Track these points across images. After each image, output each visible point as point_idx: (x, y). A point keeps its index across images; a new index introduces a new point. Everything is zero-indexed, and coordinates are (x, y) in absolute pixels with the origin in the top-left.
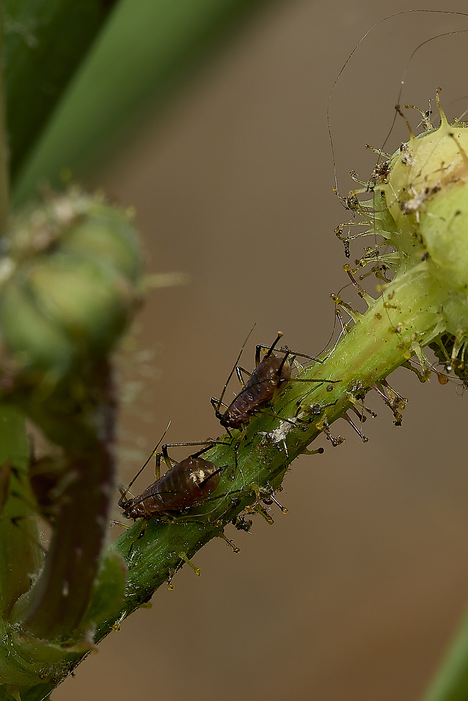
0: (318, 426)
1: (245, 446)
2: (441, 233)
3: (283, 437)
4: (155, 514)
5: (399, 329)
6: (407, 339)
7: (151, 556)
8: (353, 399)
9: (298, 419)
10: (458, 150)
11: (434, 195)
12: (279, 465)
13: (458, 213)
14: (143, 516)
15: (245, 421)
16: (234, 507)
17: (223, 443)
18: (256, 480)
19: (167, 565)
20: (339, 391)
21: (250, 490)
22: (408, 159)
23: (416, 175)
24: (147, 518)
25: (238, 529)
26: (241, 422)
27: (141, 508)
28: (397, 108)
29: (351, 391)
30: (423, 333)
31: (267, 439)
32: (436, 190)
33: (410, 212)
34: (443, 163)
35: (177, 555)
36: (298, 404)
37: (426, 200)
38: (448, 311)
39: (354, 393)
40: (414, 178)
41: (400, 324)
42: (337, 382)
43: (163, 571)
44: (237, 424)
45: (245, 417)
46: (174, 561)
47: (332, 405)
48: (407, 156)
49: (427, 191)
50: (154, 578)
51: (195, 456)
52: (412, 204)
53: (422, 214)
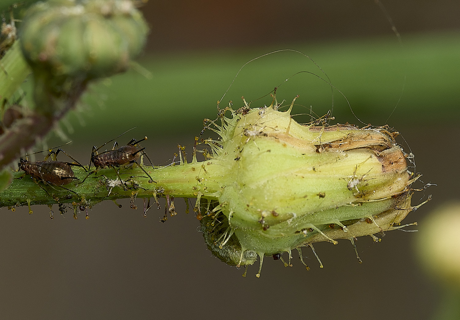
0: (133, 193)
1: (93, 177)
2: (253, 154)
3: (113, 185)
4: (32, 174)
5: (201, 180)
6: (199, 188)
7: (15, 190)
8: (155, 195)
9: (125, 183)
10: (287, 127)
11: (263, 137)
12: (101, 197)
13: (269, 151)
14: (26, 171)
15: (103, 166)
16: (67, 198)
17: (84, 169)
18: (86, 195)
19: (18, 199)
20: (153, 187)
21: (80, 197)
22: (262, 114)
23: (261, 123)
24: (27, 173)
25: (59, 210)
26: (100, 164)
27: (28, 167)
28: (276, 89)
29: (157, 190)
30: (207, 191)
31: (106, 181)
32: (265, 135)
33: (247, 135)
34: (277, 127)
35: (27, 199)
36: (131, 177)
37: (258, 135)
38: (227, 190)
39: (158, 192)
40: (258, 123)
41: (203, 178)
42: (154, 182)
43: (15, 201)
44: (98, 165)
45: (104, 164)
46: (23, 200)
47: (144, 189)
48: (263, 112)
49: (261, 132)
50: (9, 200)
51: (69, 164)
52: (251, 133)
53: (251, 141)
